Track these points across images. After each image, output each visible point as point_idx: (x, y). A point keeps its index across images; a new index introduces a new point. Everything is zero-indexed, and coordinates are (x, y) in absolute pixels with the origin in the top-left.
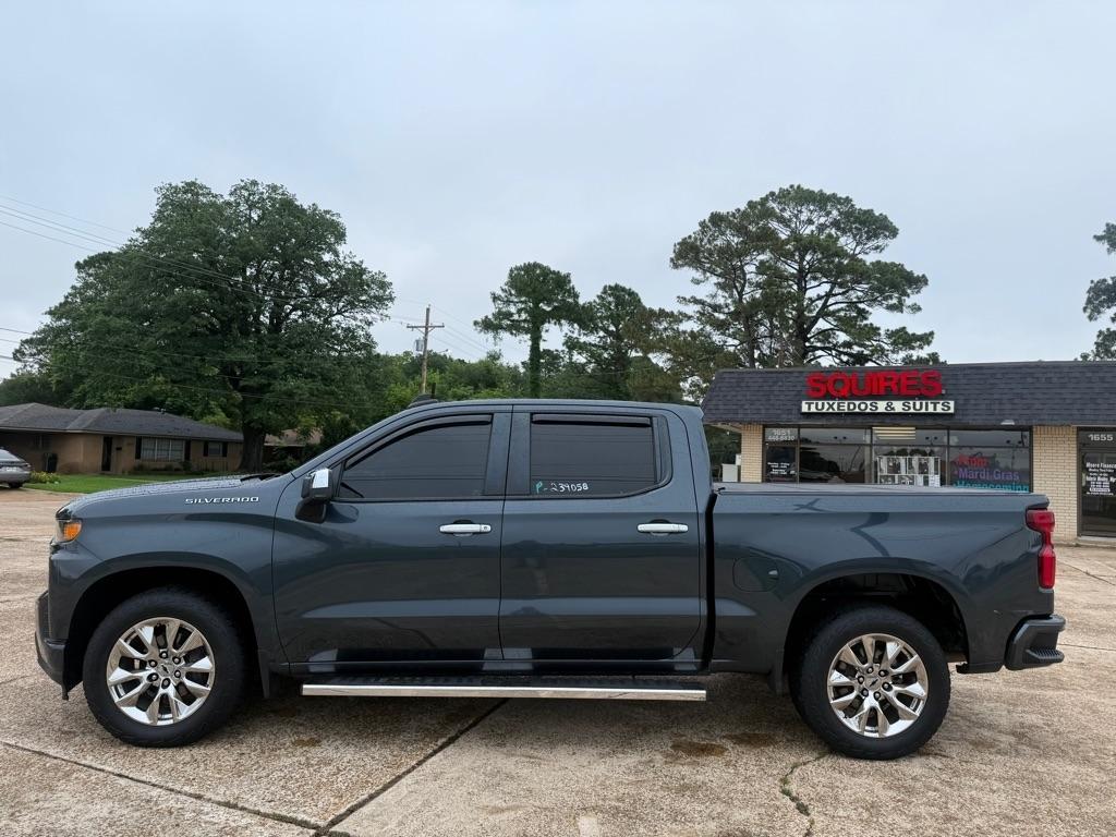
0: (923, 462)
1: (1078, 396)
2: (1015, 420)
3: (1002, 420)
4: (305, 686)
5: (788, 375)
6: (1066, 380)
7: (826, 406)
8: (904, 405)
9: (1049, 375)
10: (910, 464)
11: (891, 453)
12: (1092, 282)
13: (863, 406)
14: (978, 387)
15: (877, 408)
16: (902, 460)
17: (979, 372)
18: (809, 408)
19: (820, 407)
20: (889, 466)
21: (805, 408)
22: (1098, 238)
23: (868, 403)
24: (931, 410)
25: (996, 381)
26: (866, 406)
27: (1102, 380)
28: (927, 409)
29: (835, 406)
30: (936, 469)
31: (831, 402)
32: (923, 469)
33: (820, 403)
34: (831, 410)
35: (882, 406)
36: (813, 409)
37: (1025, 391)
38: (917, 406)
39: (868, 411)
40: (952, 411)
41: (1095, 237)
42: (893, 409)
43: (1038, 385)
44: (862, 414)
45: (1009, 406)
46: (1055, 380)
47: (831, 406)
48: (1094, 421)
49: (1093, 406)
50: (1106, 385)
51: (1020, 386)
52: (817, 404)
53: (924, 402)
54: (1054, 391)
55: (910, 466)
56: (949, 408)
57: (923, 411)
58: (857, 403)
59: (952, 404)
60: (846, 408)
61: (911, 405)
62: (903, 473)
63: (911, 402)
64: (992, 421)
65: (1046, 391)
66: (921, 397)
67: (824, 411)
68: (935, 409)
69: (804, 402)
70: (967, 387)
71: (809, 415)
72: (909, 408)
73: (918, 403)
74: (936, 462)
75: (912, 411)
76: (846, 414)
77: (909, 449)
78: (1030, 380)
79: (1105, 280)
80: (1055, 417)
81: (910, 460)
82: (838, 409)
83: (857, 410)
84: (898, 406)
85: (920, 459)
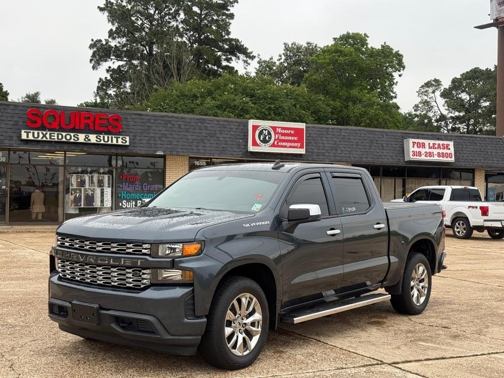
0: (101, 178)
1: (195, 138)
2: (163, 151)
3: (156, 151)
4: (295, 319)
5: (6, 107)
6: (188, 127)
7: (41, 135)
8: (97, 137)
9: (179, 123)
10: (92, 180)
11: (78, 173)
12: (92, 40)
13: (68, 137)
14: (141, 128)
15: (78, 139)
16: (87, 178)
17: (141, 117)
18: (28, 137)
19: (36, 136)
20: (77, 182)
21: (24, 136)
22: (101, 9)
23: (72, 134)
24: (115, 142)
25: (151, 125)
26: (70, 137)
27: (206, 128)
28: (112, 141)
29: (48, 136)
30: (109, 184)
31: (44, 133)
32: (101, 184)
33: (36, 132)
34: (44, 139)
35: (82, 138)
36: (31, 137)
37: (167, 132)
38: (105, 139)
39: (72, 140)
40: (128, 143)
41: (98, 7)
42: (89, 140)
43: (174, 129)
44: (68, 143)
45: (159, 142)
46: (183, 126)
47: (44, 136)
48: (204, 154)
49: (202, 144)
50: (208, 132)
51: (165, 129)
52: (33, 133)
53: (110, 137)
54: (182, 133)
55: (92, 182)
56: (126, 142)
57: (110, 142)
58: (64, 134)
59: (128, 139)
60: (56, 137)
61: (102, 138)
62: (87, 186)
63: (102, 136)
64: (151, 152)
65: (179, 133)
66: (108, 132)
67: (39, 139)
68: (117, 142)
69: (23, 131)
70: (135, 127)
71: (27, 142)
72: (101, 140)
73: (106, 137)
74: (109, 179)
75: (102, 142)
76: (55, 142)
77: (89, 169)
78: (169, 125)
79: (100, 41)
80: (185, 151)
81: (92, 177)
82: (50, 138)
83: (64, 140)
84: (93, 138)
85: (98, 177)
